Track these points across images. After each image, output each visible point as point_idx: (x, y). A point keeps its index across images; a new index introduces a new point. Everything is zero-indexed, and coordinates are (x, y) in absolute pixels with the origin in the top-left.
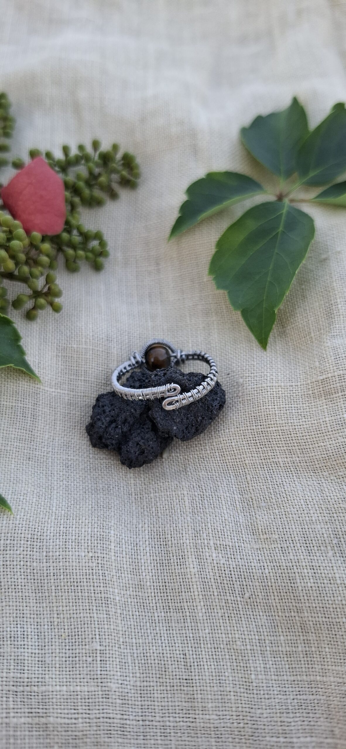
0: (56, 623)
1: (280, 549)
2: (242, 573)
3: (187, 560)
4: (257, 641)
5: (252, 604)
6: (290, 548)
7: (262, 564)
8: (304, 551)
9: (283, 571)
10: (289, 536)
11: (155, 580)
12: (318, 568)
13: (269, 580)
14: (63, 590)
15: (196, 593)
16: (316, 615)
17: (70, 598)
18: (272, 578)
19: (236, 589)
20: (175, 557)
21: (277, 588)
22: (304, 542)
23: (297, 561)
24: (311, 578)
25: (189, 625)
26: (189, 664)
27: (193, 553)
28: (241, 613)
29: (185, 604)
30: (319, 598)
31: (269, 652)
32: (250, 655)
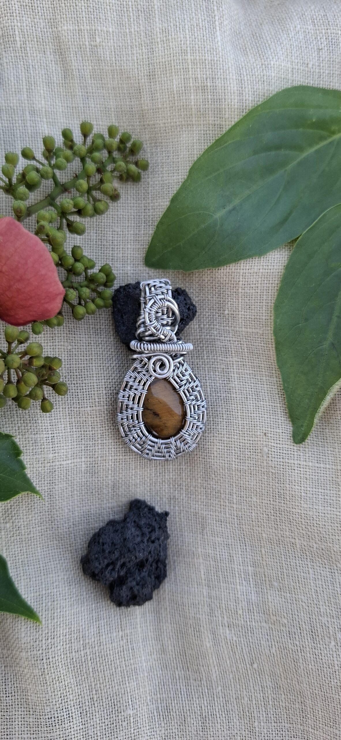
3: (203, 634)
5: (260, 670)
9: (288, 652)
11: (175, 645)
15: (211, 661)
18: (278, 655)
19: (246, 660)
20: (192, 629)
21: (282, 662)
25: (205, 683)
26: (204, 714)
28: (250, 676)
29: (202, 668)
30: (318, 677)
32: (255, 707)
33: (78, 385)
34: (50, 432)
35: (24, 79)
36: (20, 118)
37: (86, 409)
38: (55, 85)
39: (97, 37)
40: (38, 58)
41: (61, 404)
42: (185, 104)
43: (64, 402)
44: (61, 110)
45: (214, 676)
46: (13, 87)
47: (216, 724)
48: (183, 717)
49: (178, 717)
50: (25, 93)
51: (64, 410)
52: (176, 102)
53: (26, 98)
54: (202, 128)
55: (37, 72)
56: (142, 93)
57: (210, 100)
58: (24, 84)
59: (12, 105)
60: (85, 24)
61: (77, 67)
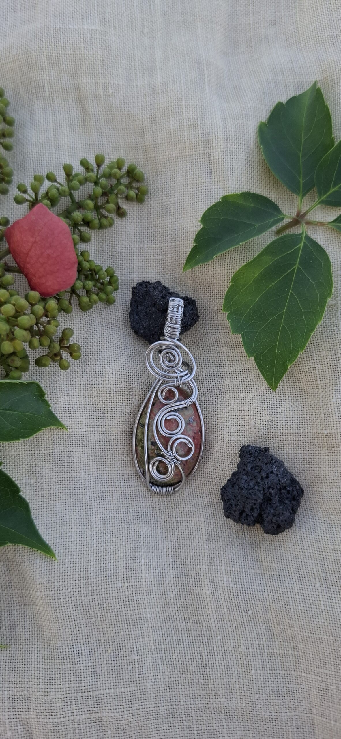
0: (103, 641)
1: (278, 576)
2: (247, 595)
3: (202, 583)
4: (257, 646)
5: (254, 618)
6: (286, 577)
7: (263, 588)
8: (297, 580)
9: (279, 595)
10: (286, 566)
11: (177, 598)
12: (307, 595)
13: (268, 601)
14: (106, 616)
15: (210, 609)
16: (304, 631)
17: (112, 621)
18: (270, 599)
19: (242, 607)
20: (193, 579)
21: (274, 607)
22: (298, 573)
23: (291, 588)
24: (301, 602)
25: (205, 633)
26: (204, 663)
27: (208, 578)
28: (246, 624)
29: (202, 617)
30: (307, 619)
31: (266, 654)
32: (251, 655)
33: (92, 366)
34: (67, 403)
35: (51, 121)
36: (47, 151)
37: (98, 386)
38: (76, 126)
39: (110, 89)
40: (63, 105)
41: (77, 381)
42: (179, 139)
43: (79, 379)
44: (80, 146)
45: (214, 625)
46: (42, 127)
47: (216, 672)
48: (185, 665)
49: (180, 665)
50: (52, 132)
51: (79, 386)
52: (173, 138)
53: (52, 136)
54: (194, 157)
55: (62, 116)
56: (145, 132)
57: (200, 134)
58: (51, 125)
59: (41, 141)
60: (101, 79)
61: (93, 112)
